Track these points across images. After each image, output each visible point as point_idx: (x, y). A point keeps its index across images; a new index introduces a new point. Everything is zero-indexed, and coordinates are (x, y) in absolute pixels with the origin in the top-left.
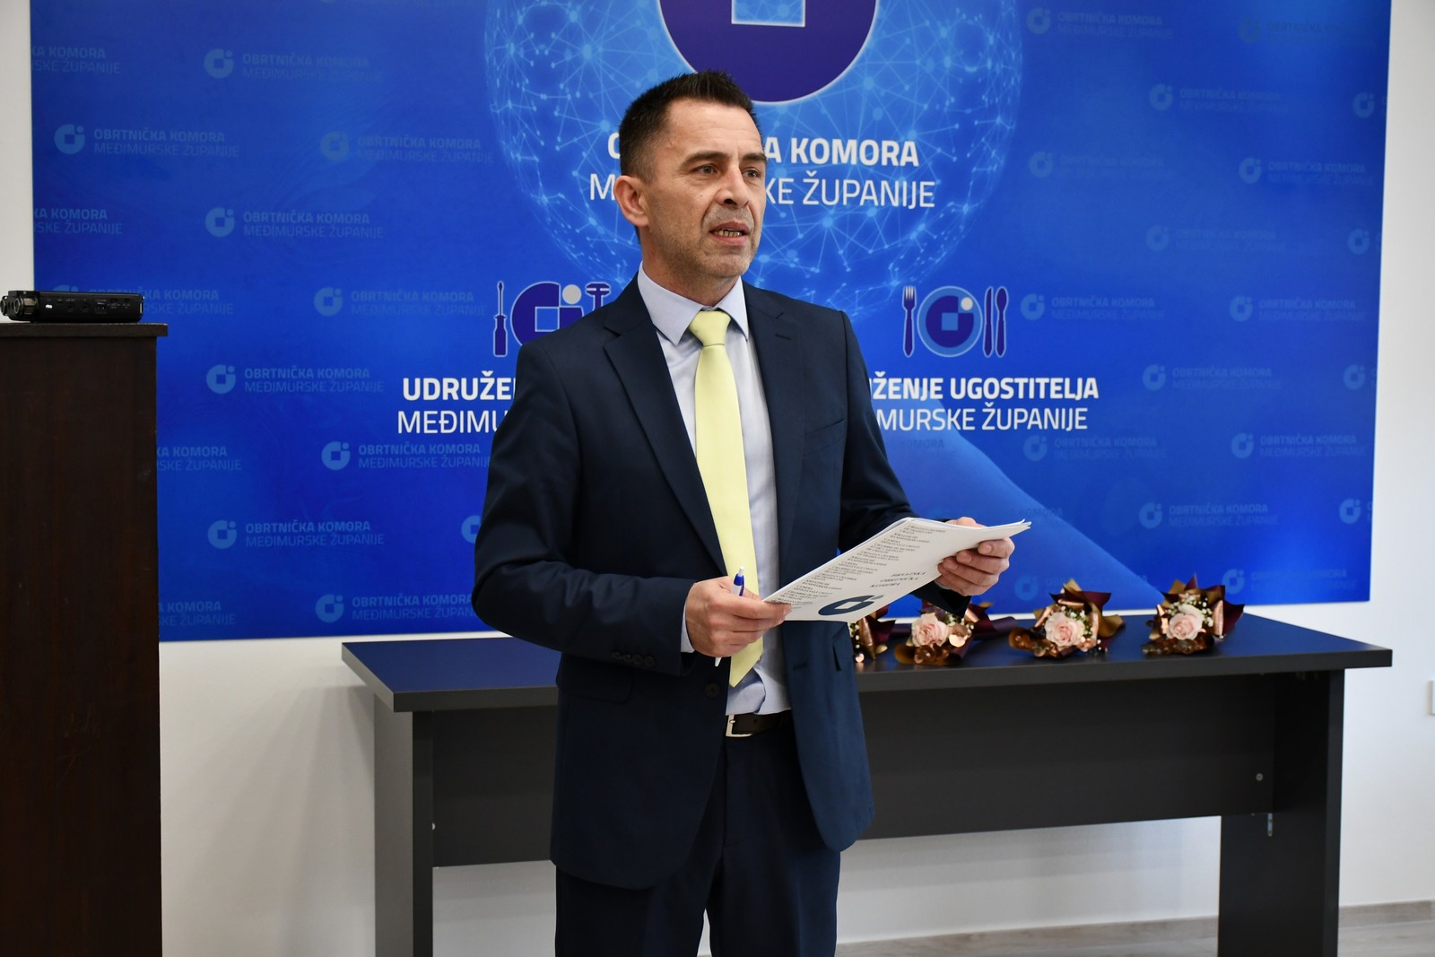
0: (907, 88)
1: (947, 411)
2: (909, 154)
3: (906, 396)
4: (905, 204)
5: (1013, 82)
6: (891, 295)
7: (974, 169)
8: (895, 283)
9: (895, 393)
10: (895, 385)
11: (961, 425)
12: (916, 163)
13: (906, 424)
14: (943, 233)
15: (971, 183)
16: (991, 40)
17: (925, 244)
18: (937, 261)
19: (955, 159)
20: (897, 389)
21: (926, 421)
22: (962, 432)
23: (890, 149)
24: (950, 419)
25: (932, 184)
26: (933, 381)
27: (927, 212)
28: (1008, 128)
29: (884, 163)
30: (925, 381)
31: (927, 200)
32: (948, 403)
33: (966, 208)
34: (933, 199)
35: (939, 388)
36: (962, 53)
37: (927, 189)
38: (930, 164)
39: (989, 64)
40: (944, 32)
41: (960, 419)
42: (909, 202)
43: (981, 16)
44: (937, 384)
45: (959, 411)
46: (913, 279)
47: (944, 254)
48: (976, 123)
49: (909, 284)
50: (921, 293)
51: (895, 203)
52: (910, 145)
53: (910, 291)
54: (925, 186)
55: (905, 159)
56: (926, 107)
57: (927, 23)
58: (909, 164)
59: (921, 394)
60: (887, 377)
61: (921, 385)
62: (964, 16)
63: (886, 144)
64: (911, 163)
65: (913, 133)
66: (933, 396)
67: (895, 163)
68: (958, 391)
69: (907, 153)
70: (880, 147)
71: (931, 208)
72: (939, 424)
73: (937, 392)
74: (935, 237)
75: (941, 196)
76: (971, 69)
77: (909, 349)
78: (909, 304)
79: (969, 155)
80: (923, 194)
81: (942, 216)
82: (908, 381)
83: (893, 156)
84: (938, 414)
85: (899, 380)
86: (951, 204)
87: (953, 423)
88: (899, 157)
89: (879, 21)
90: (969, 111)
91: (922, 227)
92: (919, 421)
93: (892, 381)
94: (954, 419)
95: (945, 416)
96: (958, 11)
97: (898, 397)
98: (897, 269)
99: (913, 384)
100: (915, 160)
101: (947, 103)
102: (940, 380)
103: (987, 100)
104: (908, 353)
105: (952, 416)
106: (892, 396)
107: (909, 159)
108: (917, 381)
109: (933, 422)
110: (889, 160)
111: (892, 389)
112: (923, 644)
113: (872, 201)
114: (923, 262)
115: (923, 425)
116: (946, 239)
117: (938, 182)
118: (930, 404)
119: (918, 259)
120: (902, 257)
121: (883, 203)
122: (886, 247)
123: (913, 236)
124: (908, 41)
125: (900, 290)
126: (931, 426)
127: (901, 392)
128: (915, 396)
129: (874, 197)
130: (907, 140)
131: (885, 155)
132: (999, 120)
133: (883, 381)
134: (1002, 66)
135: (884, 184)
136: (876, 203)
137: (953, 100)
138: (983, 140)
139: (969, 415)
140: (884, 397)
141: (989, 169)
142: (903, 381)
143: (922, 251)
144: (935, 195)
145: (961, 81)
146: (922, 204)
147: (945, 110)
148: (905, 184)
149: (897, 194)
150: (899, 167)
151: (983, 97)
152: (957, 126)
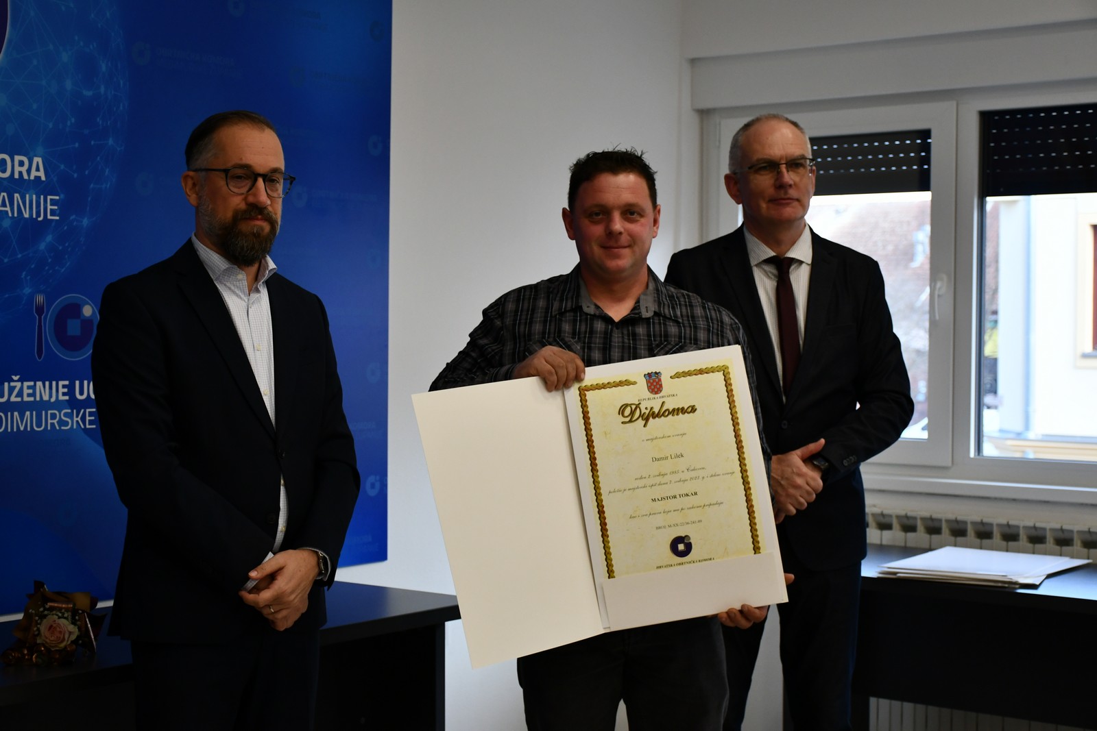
0: (35, 106)
1: (73, 412)
2: (38, 169)
3: (38, 399)
4: (34, 216)
5: (121, 108)
6: (24, 302)
7: (92, 185)
8: (27, 291)
9: (29, 395)
10: (29, 387)
11: (84, 424)
12: (43, 178)
13: (39, 425)
14: (67, 245)
15: (89, 199)
16: (104, 68)
17: (52, 254)
18: (63, 270)
19: (75, 175)
20: (31, 391)
21: (55, 421)
22: (85, 430)
23: (21, 164)
24: (75, 419)
25: (57, 198)
26: (61, 383)
27: (53, 224)
28: (119, 149)
29: (16, 176)
30: (54, 383)
31: (53, 213)
32: (74, 404)
33: (85, 222)
34: (58, 212)
35: (66, 390)
36: (80, 77)
37: (53, 202)
38: (55, 179)
39: (102, 90)
40: (65, 57)
41: (83, 419)
42: (38, 214)
43: (95, 45)
44: (64, 386)
45: (82, 411)
46: (42, 287)
47: (68, 264)
48: (93, 143)
49: (40, 292)
50: (50, 300)
51: (26, 215)
52: (38, 160)
53: (40, 299)
54: (51, 200)
55: (34, 174)
56: (51, 125)
57: (51, 47)
58: (38, 178)
59: (51, 396)
60: (21, 380)
61: (51, 387)
62: (82, 44)
63: (17, 158)
64: (40, 177)
65: (40, 149)
66: (61, 398)
67: (26, 177)
68: (81, 393)
69: (33, 168)
70: (13, 161)
71: (57, 220)
72: (66, 423)
73: (64, 394)
74: (61, 248)
75: (64, 209)
76: (88, 93)
77: (40, 354)
78: (40, 310)
79: (87, 172)
80: (49, 207)
81: (66, 228)
82: (39, 384)
83: (24, 169)
84: (66, 415)
85: (32, 383)
86: (72, 217)
87: (77, 421)
88: (29, 171)
89: (10, 41)
90: (86, 132)
91: (49, 238)
92: (49, 421)
93: (26, 384)
94: (79, 419)
95: (70, 416)
96: (76, 38)
97: (32, 399)
98: (29, 278)
99: (44, 387)
100: (42, 174)
101: (69, 123)
102: (67, 383)
103: (101, 123)
104: (40, 357)
105: (77, 417)
106: (26, 399)
107: (38, 174)
108: (47, 383)
109: (62, 423)
110: (20, 173)
111: (26, 391)
113: (7, 212)
114: (51, 271)
115: (52, 424)
116: (69, 249)
117: (62, 196)
118: (58, 405)
119: (47, 268)
120: (33, 266)
121: (16, 215)
122: (20, 256)
123: (42, 246)
124: (35, 62)
125: (31, 298)
126: (60, 426)
127: (33, 395)
128: (46, 398)
129: (8, 209)
130: (36, 156)
131: (17, 169)
132: (111, 142)
133: (18, 385)
134: (113, 92)
135: (17, 195)
136: (10, 215)
137: (73, 120)
138: (98, 158)
139: (91, 414)
140: (19, 399)
141: (104, 186)
142: (35, 385)
143: (50, 260)
144: (60, 208)
145: (80, 103)
146: (49, 217)
147: (67, 129)
148: (34, 196)
149: (28, 207)
150: (29, 180)
151: (98, 119)
152: (77, 145)
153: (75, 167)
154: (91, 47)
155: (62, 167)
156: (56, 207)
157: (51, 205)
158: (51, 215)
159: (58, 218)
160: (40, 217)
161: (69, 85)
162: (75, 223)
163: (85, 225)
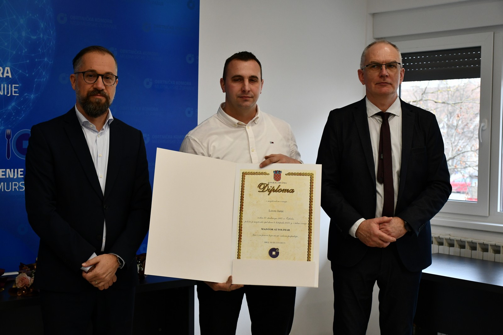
0: (6, 44)
2: (8, 72)
3: (7, 177)
4: (6, 94)
5: (51, 44)
7: (36, 80)
8: (2, 128)
9: (3, 175)
12: (10, 77)
13: (8, 188)
14: (23, 107)
15: (35, 86)
16: (42, 26)
17: (15, 111)
18: (20, 118)
19: (27, 75)
20: (4, 173)
21: (16, 187)
25: (18, 85)
26: (19, 170)
27: (16, 97)
28: (49, 63)
30: (16, 170)
31: (15, 92)
33: (32, 96)
34: (18, 92)
36: (30, 30)
37: (15, 88)
38: (17, 77)
39: (41, 36)
40: (22, 21)
43: (37, 15)
46: (10, 126)
47: (23, 115)
48: (36, 60)
49: (9, 128)
50: (14, 132)
51: (2, 94)
52: (7, 68)
53: (8, 131)
54: (14, 86)
56: (14, 53)
57: (15, 17)
58: (7, 77)
59: (14, 176)
61: (14, 172)
62: (31, 15)
65: (9, 63)
66: (19, 176)
67: (1, 76)
74: (19, 108)
75: (21, 91)
76: (34, 37)
77: (8, 156)
78: (9, 137)
79: (33, 74)
80: (13, 90)
81: (22, 99)
82: (8, 170)
83: (1, 73)
85: (4, 170)
86: (26, 94)
88: (3, 74)
90: (33, 55)
91: (13, 104)
92: (14, 187)
93: (1, 170)
96: (28, 12)
97: (4, 177)
98: (3, 122)
99: (11, 171)
100: (10, 75)
101: (24, 52)
102: (22, 170)
103: (41, 51)
104: (8, 158)
107: (7, 75)
108: (12, 170)
109: (19, 188)
111: (1, 173)
112: (21, 287)
114: (14, 119)
115: (15, 189)
116: (24, 109)
117: (20, 85)
118: (18, 180)
119: (12, 117)
120: (5, 117)
123: (10, 108)
125: (4, 131)
127: (5, 175)
128: (12, 176)
130: (7, 66)
132: (46, 60)
134: (47, 37)
137: (26, 50)
138: (40, 67)
141: (42, 80)
142: (6, 170)
143: (14, 114)
144: (19, 90)
145: (29, 42)
147: (23, 54)
148: (6, 85)
149: (3, 89)
150: (3, 78)
151: (40, 49)
152: (28, 61)
153: (27, 71)
154: (36, 16)
155: (20, 71)
156: (17, 90)
157: (14, 89)
158: (14, 94)
159: (18, 95)
160: (9, 94)
161: (24, 34)
162: (27, 97)
163: (32, 98)
